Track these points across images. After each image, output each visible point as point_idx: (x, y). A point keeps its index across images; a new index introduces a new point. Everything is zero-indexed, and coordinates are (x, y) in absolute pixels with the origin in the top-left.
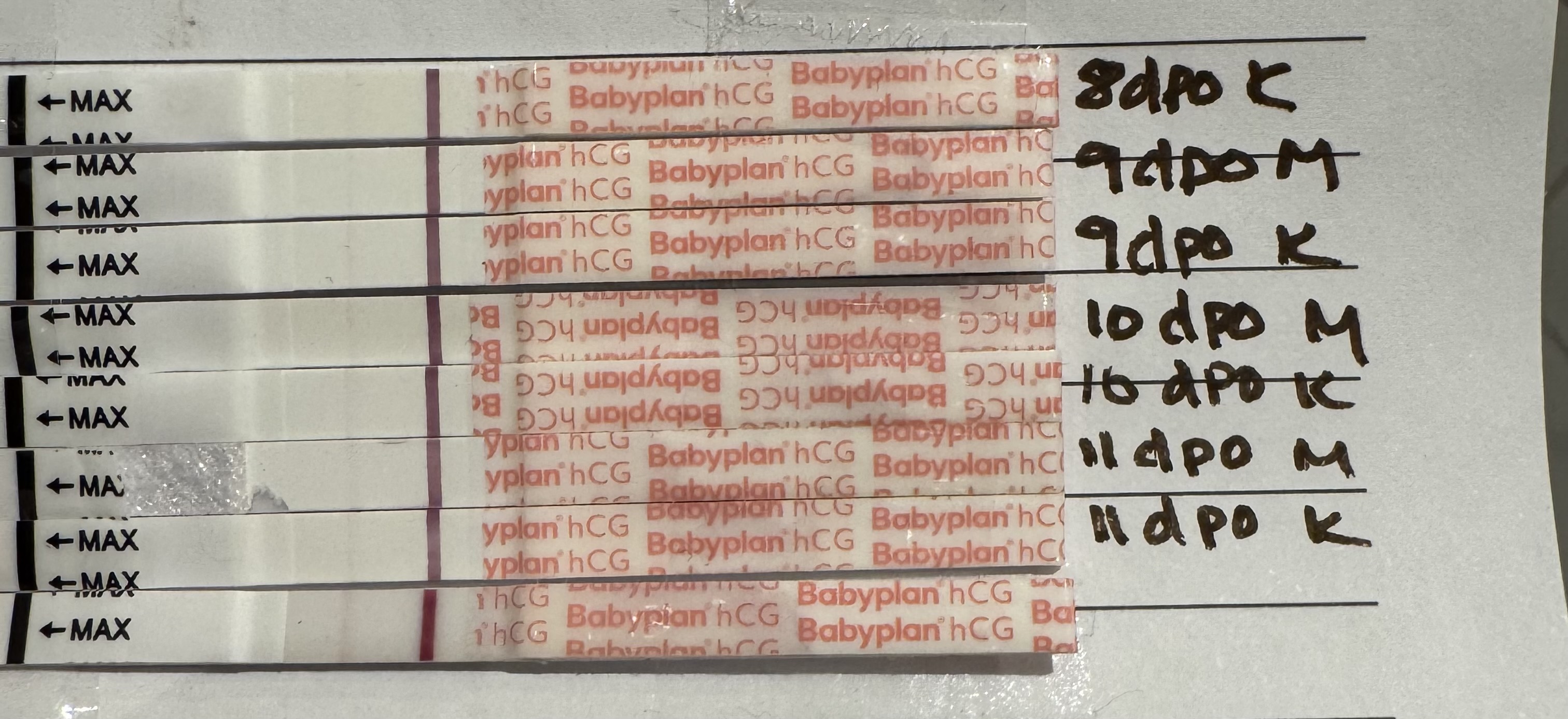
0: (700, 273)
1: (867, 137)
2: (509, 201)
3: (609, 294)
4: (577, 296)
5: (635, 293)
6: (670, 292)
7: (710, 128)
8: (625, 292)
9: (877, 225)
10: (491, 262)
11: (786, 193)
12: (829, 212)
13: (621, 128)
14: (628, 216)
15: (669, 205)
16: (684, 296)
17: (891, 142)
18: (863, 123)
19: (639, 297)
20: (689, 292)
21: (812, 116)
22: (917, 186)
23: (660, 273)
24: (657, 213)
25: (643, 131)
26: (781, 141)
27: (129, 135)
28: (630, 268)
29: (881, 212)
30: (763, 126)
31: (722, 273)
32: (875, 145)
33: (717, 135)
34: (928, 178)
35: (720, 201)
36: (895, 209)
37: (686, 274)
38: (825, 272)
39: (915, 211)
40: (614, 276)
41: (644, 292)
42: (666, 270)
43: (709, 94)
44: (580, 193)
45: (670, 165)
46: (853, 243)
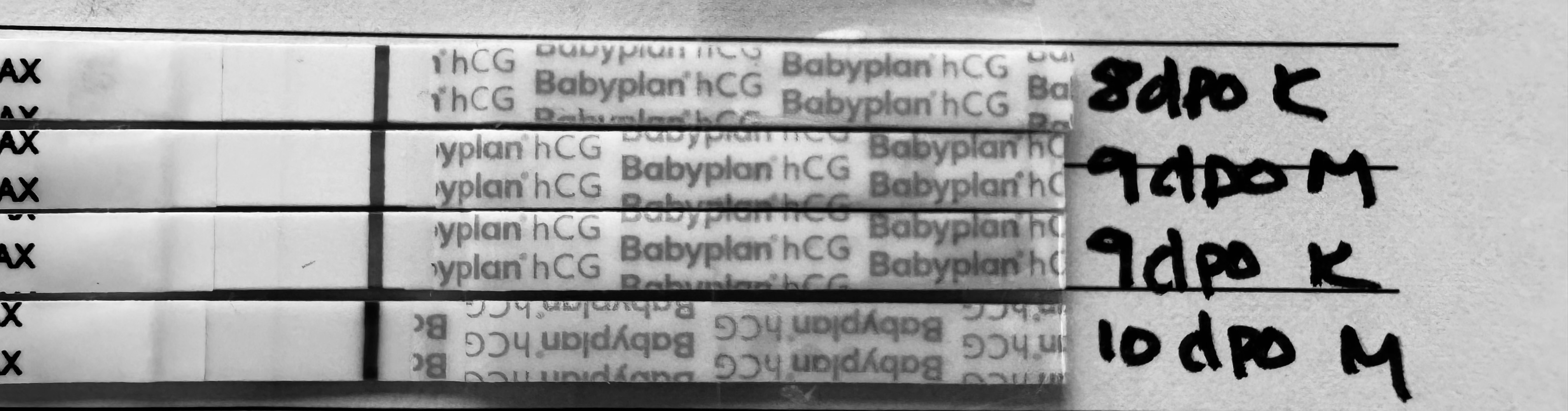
0: (677, 283)
1: (864, 136)
2: (463, 196)
3: (572, 303)
4: (536, 306)
5: (600, 304)
6: (641, 304)
7: (692, 121)
8: (590, 303)
9: (873, 235)
10: (441, 264)
11: (774, 197)
12: (821, 219)
13: (592, 118)
14: (596, 217)
15: (643, 205)
16: (657, 308)
17: (891, 143)
18: (860, 120)
19: (607, 308)
20: (662, 304)
21: (804, 112)
22: (918, 193)
23: (631, 282)
24: (631, 215)
25: (616, 122)
26: (769, 139)
27: (35, 109)
28: (597, 275)
29: (878, 221)
30: (750, 121)
31: (700, 283)
32: (873, 146)
33: (698, 128)
34: (931, 184)
35: (701, 202)
36: (893, 217)
37: (659, 284)
38: (814, 285)
39: (916, 219)
40: (579, 284)
41: (612, 303)
42: (636, 278)
43: (691, 85)
44: (543, 188)
45: (646, 161)
46: (846, 252)
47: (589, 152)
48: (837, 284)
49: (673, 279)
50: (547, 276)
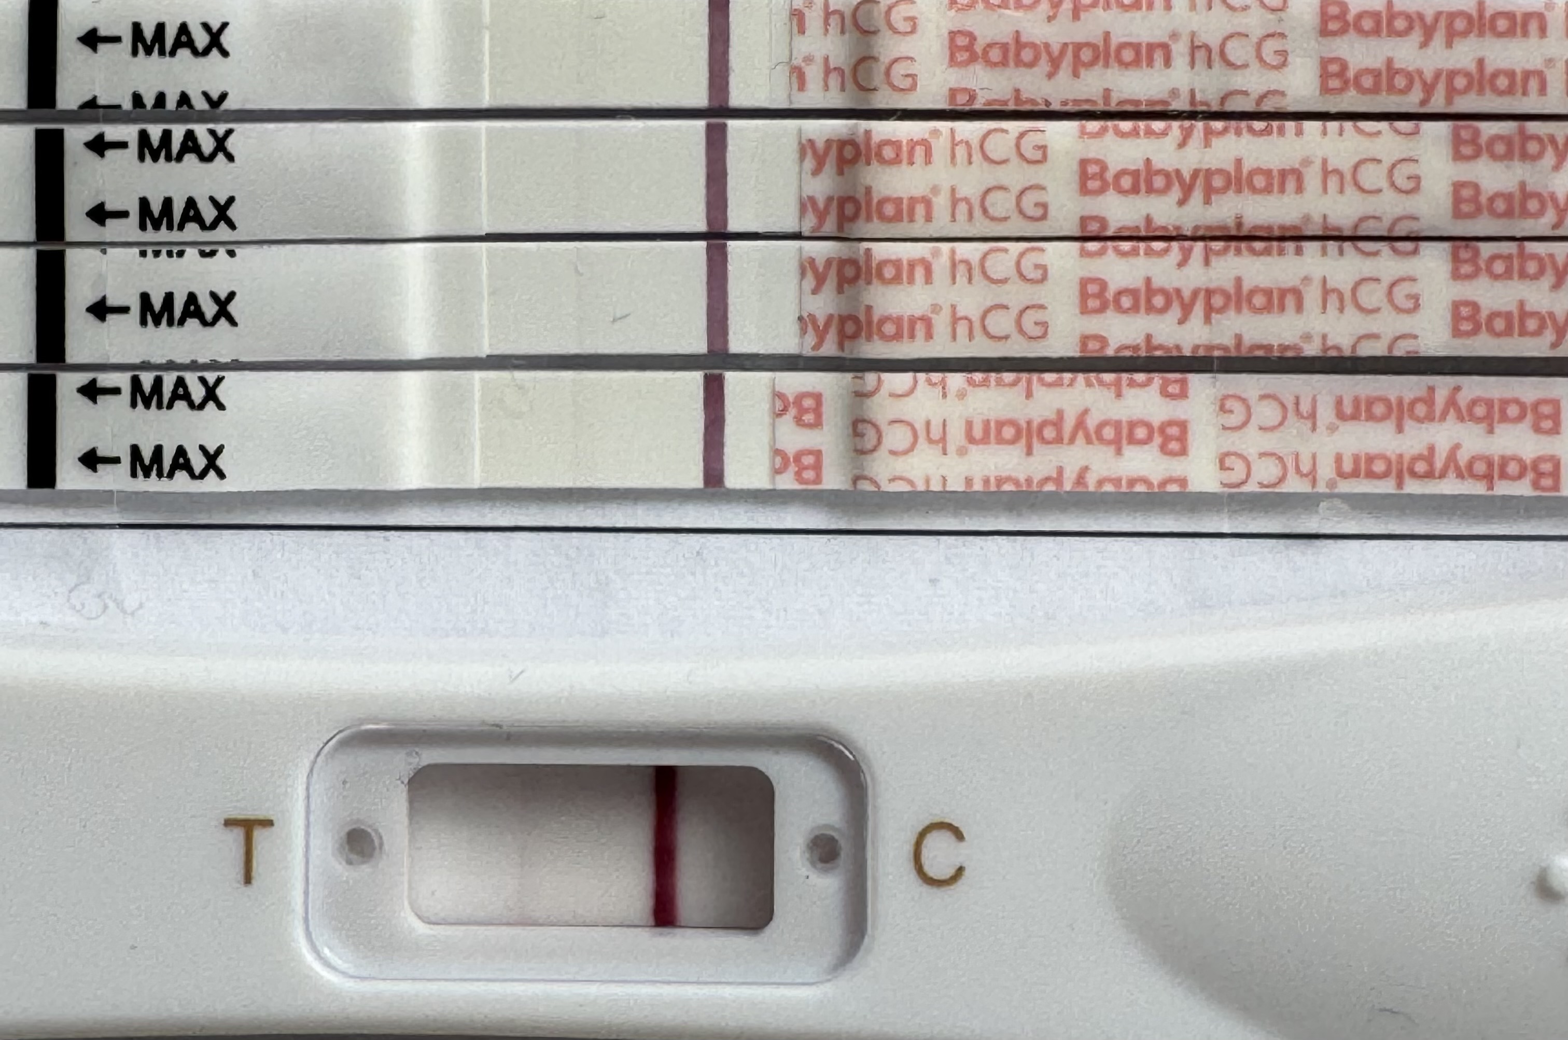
0: (1163, 347)
1: (1443, 127)
2: (843, 219)
3: (1008, 377)
4: (956, 380)
5: (1050, 377)
6: (1108, 377)
7: (1180, 104)
8: (1035, 377)
9: (1456, 275)
10: (812, 317)
11: (1307, 218)
12: (1376, 254)
13: (1033, 101)
14: (1042, 250)
15: (1110, 233)
16: (1132, 384)
17: (1483, 140)
18: (1437, 104)
19: (1058, 384)
20: (1140, 377)
21: (1352, 92)
22: (1525, 213)
23: (1093, 346)
24: (1092, 246)
25: (1069, 108)
26: (1299, 133)
27: (223, 96)
28: (1044, 335)
29: (1464, 254)
30: (1268, 106)
31: (1196, 348)
32: (1457, 142)
33: (1192, 115)
34: (1545, 200)
35: (1197, 228)
36: (1486, 249)
38: (1367, 350)
39: (1522, 253)
40: (1017, 349)
41: (1067, 376)
42: (1103, 341)
43: (1180, 50)
44: (962, 208)
45: (1114, 167)
46: (1415, 304)
47: (1029, 153)
48: (1400, 350)
49: (1156, 341)
50: (971, 336)
